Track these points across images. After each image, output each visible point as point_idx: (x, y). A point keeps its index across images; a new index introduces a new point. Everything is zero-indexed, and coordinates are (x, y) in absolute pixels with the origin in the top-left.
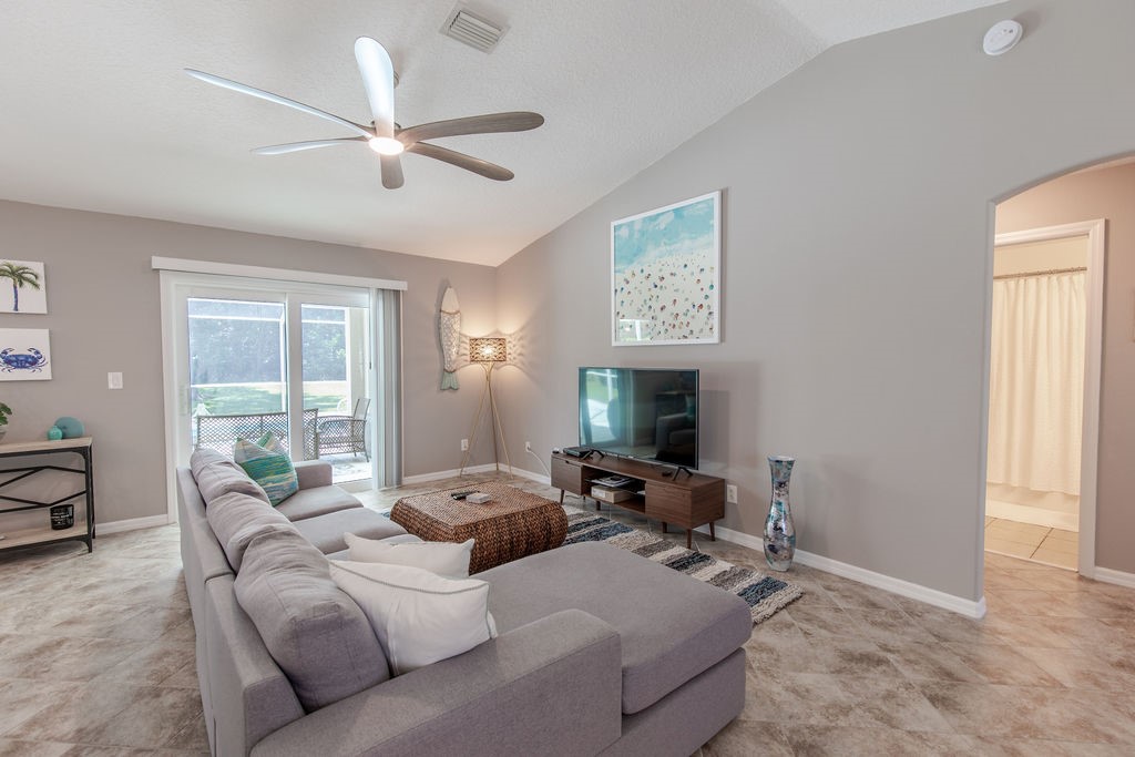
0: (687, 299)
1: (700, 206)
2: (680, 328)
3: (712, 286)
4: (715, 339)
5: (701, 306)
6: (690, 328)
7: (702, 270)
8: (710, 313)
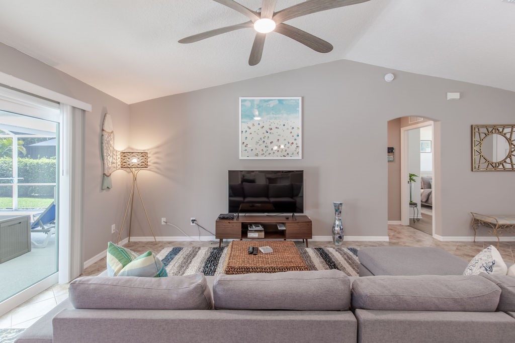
0: (285, 140)
1: (292, 101)
2: (282, 152)
3: (298, 135)
4: (300, 157)
5: (293, 143)
6: (287, 152)
7: (293, 128)
8: (297, 147)
